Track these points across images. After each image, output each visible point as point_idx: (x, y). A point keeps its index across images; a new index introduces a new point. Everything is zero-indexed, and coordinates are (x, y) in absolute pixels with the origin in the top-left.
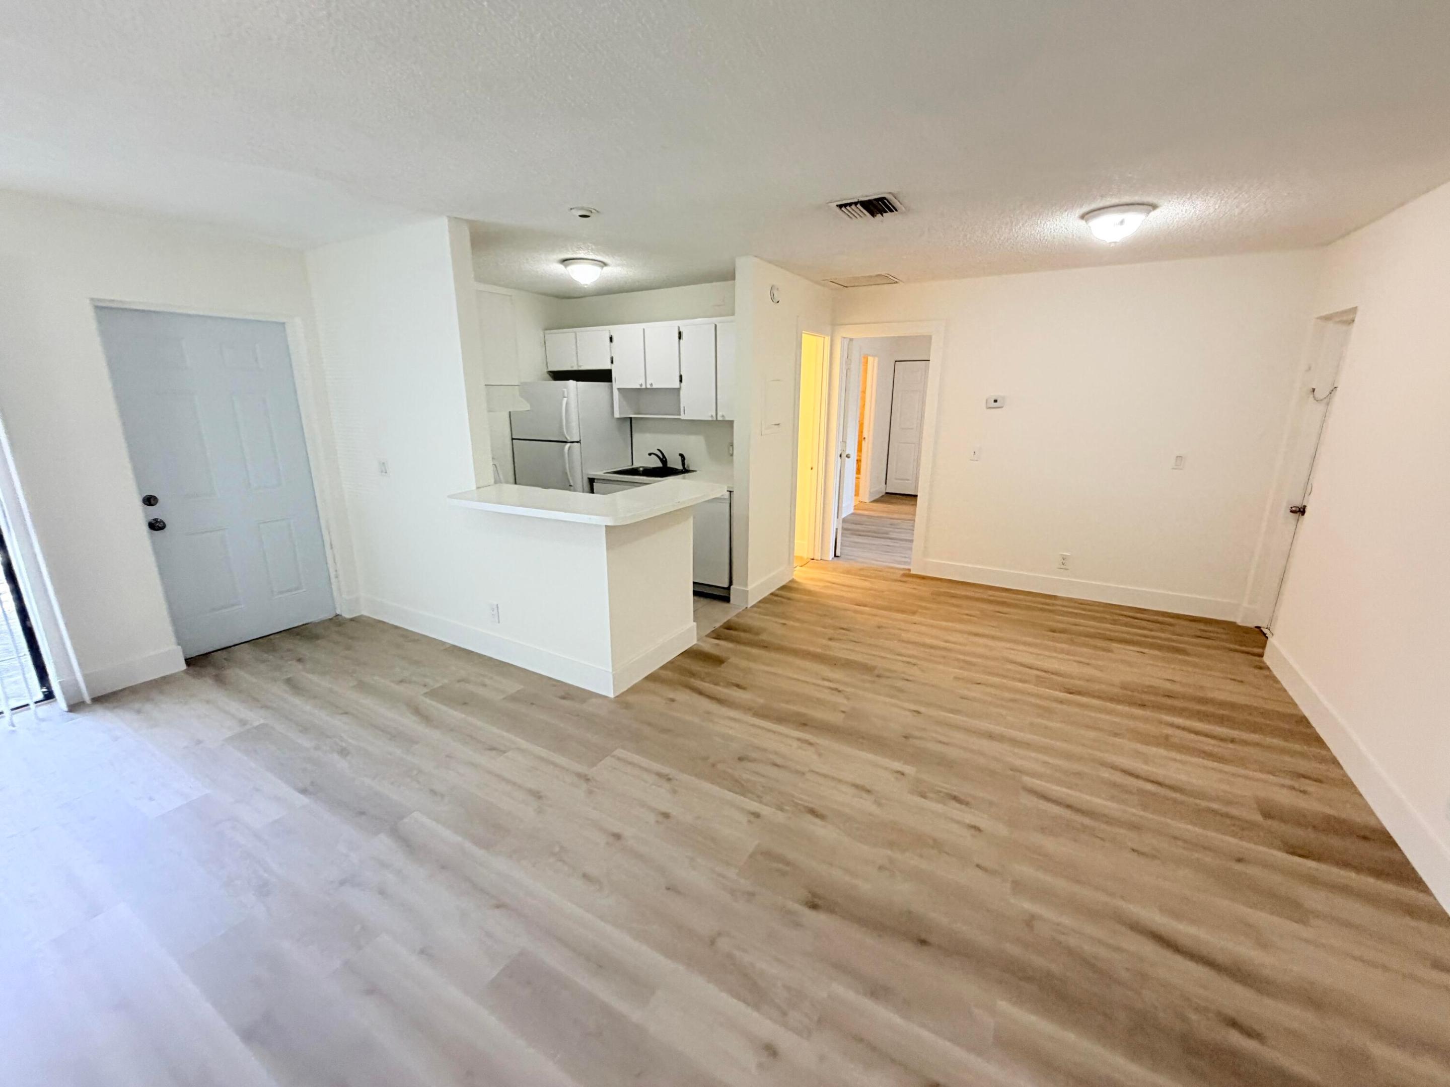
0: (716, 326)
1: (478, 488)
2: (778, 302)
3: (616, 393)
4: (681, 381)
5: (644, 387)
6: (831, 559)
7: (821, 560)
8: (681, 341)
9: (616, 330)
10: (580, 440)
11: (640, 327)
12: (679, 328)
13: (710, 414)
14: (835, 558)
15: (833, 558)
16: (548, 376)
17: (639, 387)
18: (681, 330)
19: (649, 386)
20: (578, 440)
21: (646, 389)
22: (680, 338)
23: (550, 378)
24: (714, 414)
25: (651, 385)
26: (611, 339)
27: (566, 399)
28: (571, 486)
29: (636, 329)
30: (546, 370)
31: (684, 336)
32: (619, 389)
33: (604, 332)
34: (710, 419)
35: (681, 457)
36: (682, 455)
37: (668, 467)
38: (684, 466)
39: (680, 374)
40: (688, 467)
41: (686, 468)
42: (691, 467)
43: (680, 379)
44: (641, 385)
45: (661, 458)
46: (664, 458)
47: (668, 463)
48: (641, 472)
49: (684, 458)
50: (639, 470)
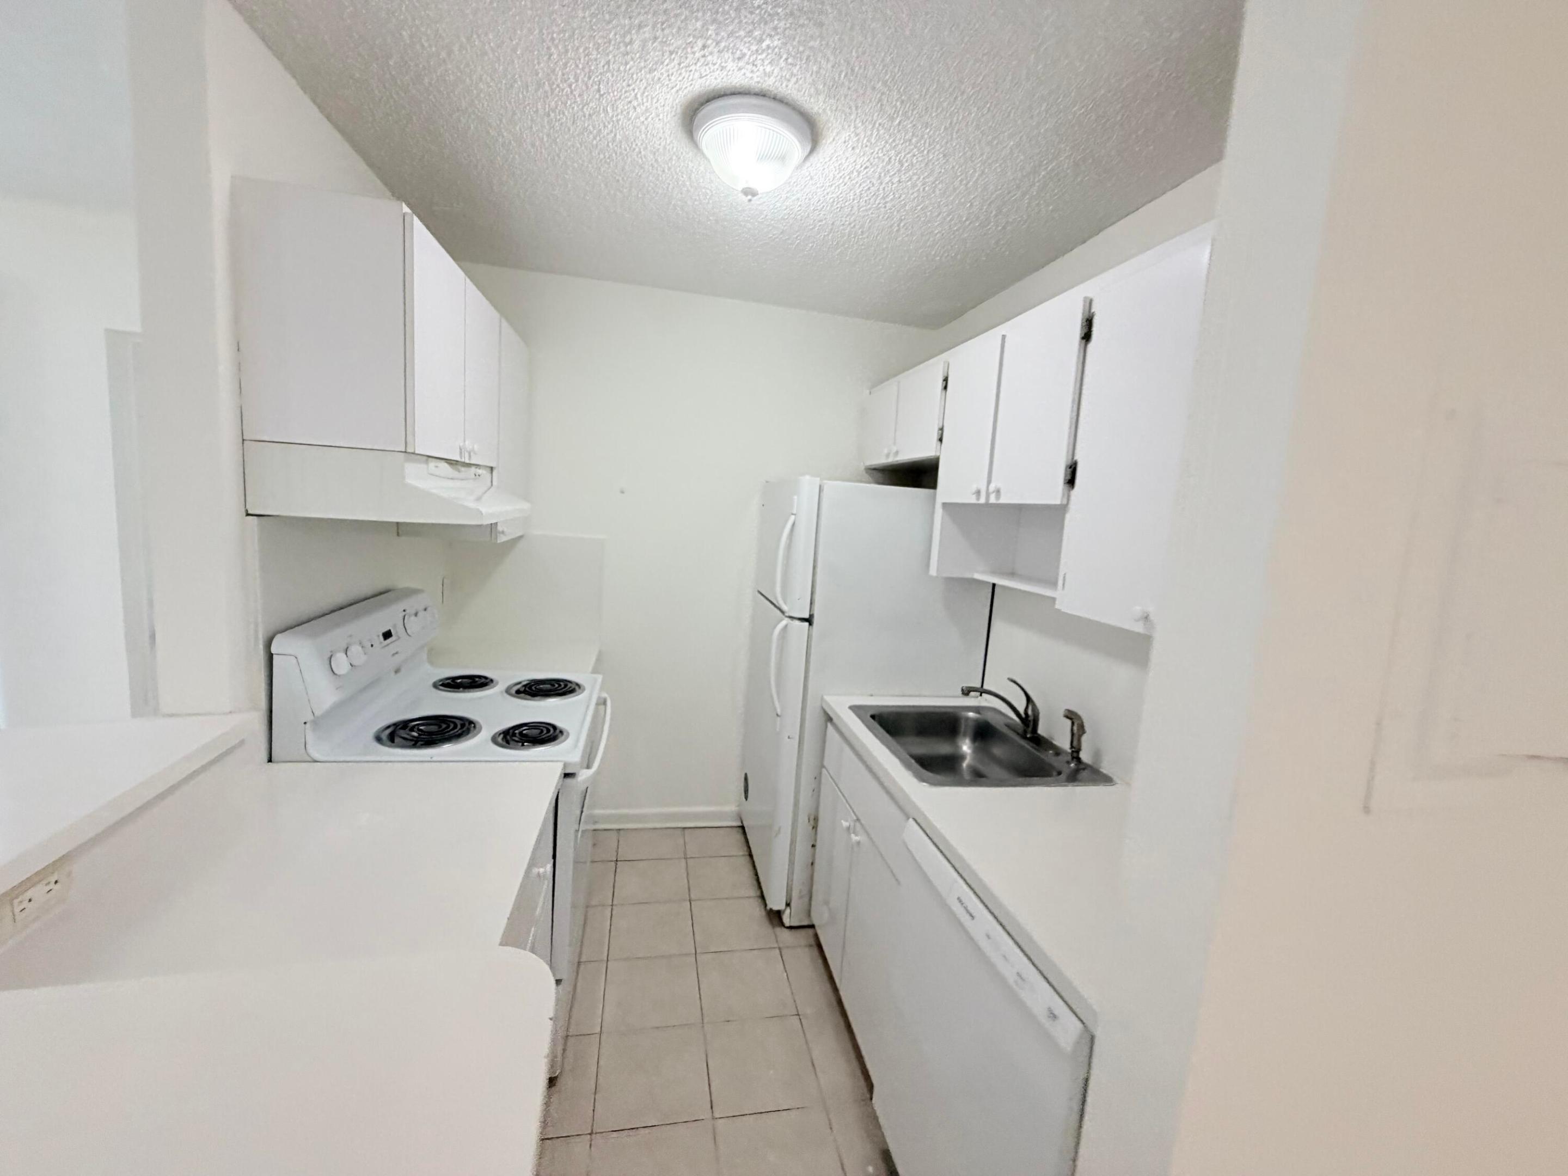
3: (939, 511)
4: (1071, 482)
5: (984, 499)
8: (1089, 346)
9: (956, 361)
10: (811, 617)
12: (1090, 302)
16: (867, 477)
17: (974, 500)
18: (1093, 310)
19: (993, 500)
21: (986, 506)
25: (998, 492)
26: (946, 384)
27: (793, 517)
28: (777, 715)
29: (989, 341)
30: (862, 467)
31: (1097, 329)
32: (945, 505)
35: (1073, 724)
36: (1071, 716)
37: (1039, 735)
38: (1078, 760)
39: (1073, 458)
40: (1095, 766)
41: (1084, 769)
42: (1105, 769)
43: (1069, 477)
44: (978, 493)
45: (1022, 711)
46: (1030, 712)
47: (1041, 731)
48: (971, 724)
49: (1080, 737)
50: (967, 719)
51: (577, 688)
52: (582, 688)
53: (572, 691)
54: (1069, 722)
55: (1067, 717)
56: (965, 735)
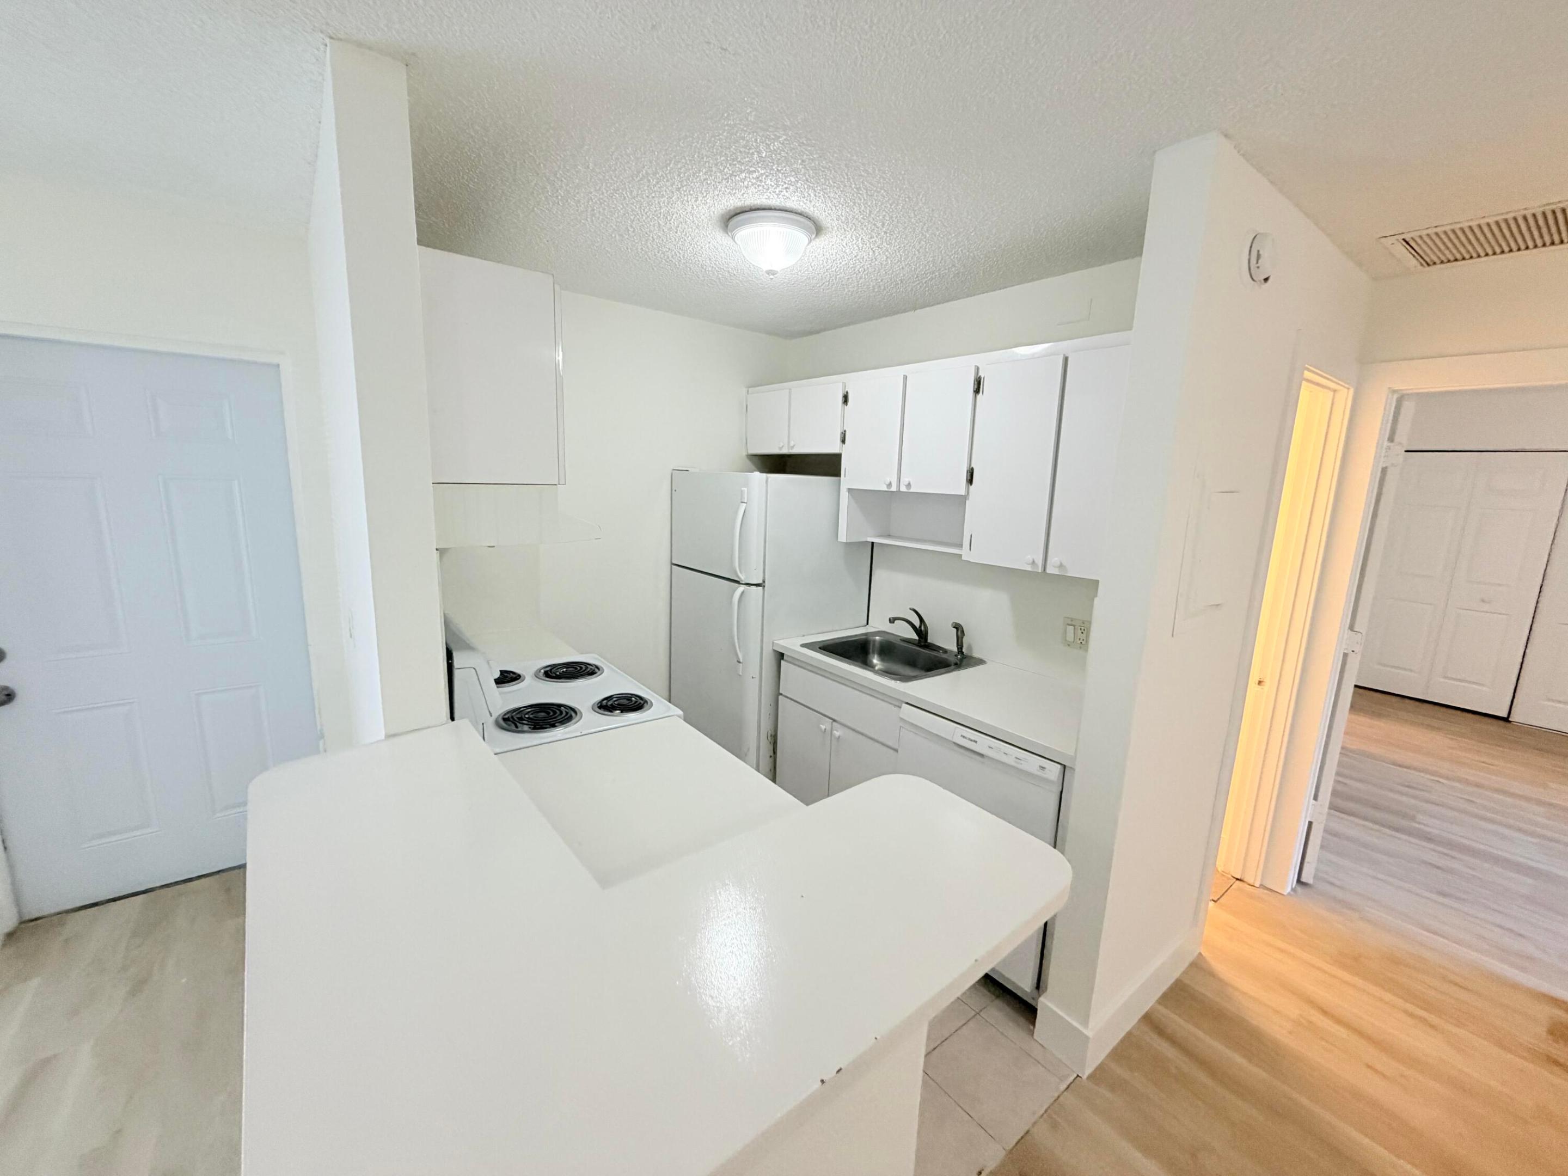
0: (1066, 359)
1: (389, 736)
2: (1266, 280)
3: (844, 495)
4: (970, 481)
5: (894, 489)
6: (1289, 890)
7: (1262, 886)
8: (980, 396)
9: (857, 382)
10: (764, 582)
11: (901, 370)
12: (978, 369)
13: (1029, 558)
14: (1299, 889)
15: (1293, 890)
16: (748, 463)
17: (885, 488)
18: (981, 374)
19: (903, 489)
20: (761, 582)
21: (899, 492)
22: (977, 391)
23: (753, 467)
24: (1040, 562)
25: (909, 485)
26: (846, 399)
27: (745, 505)
28: (739, 662)
29: (891, 376)
30: (745, 454)
31: (986, 386)
32: (850, 490)
33: (833, 386)
34: (1029, 568)
35: (957, 631)
36: (957, 627)
37: (929, 643)
38: (962, 653)
39: (970, 465)
40: (969, 655)
41: (965, 658)
42: (976, 654)
43: (969, 478)
44: (890, 485)
45: (918, 626)
46: (923, 628)
47: (930, 639)
48: (877, 645)
49: (962, 638)
50: (874, 641)
51: (596, 670)
52: (601, 669)
53: (592, 673)
54: (955, 630)
55: (954, 627)
56: (873, 653)
